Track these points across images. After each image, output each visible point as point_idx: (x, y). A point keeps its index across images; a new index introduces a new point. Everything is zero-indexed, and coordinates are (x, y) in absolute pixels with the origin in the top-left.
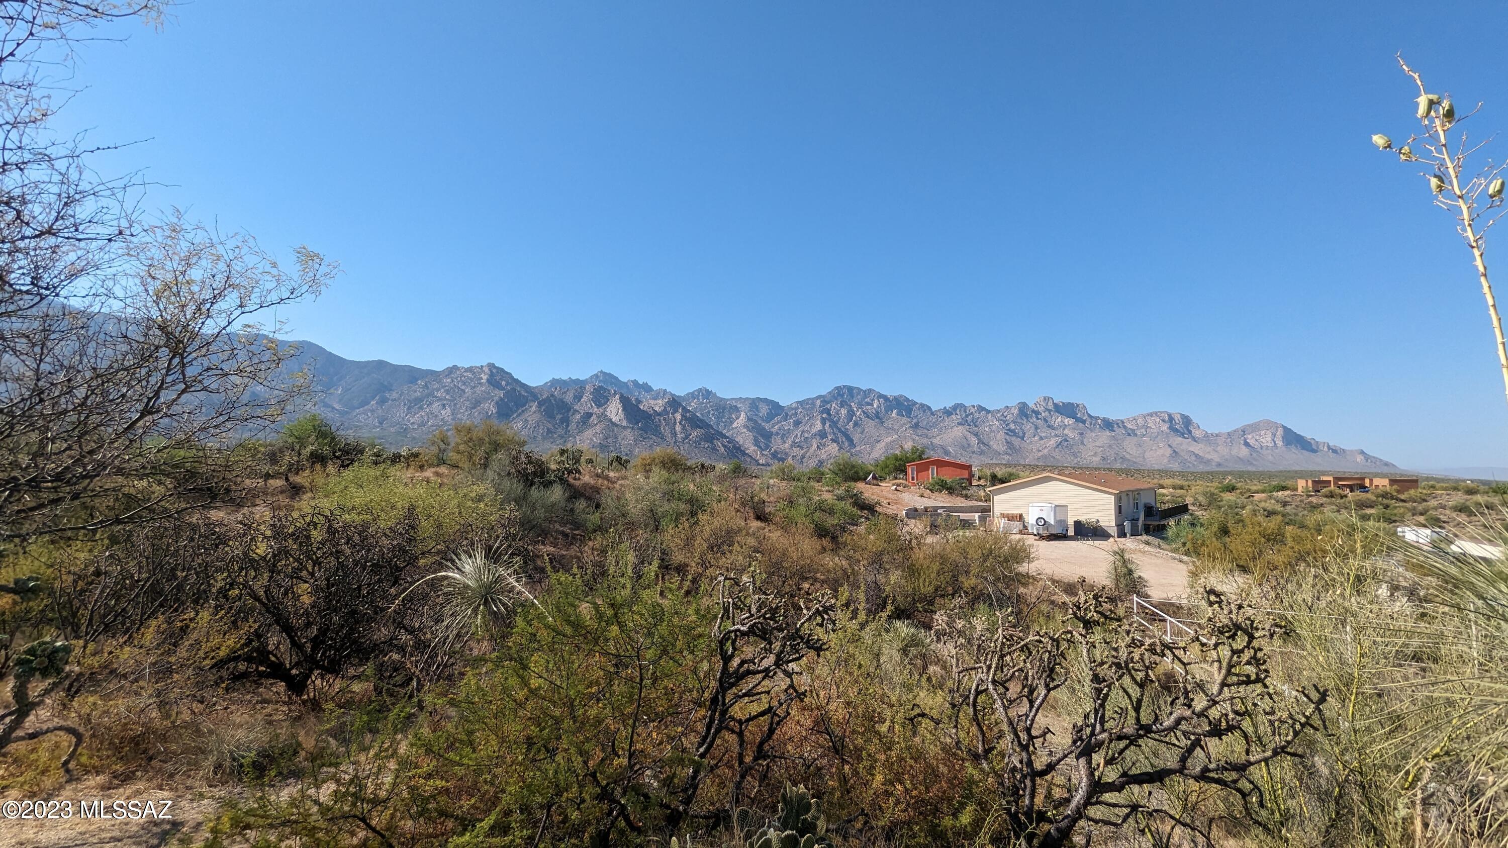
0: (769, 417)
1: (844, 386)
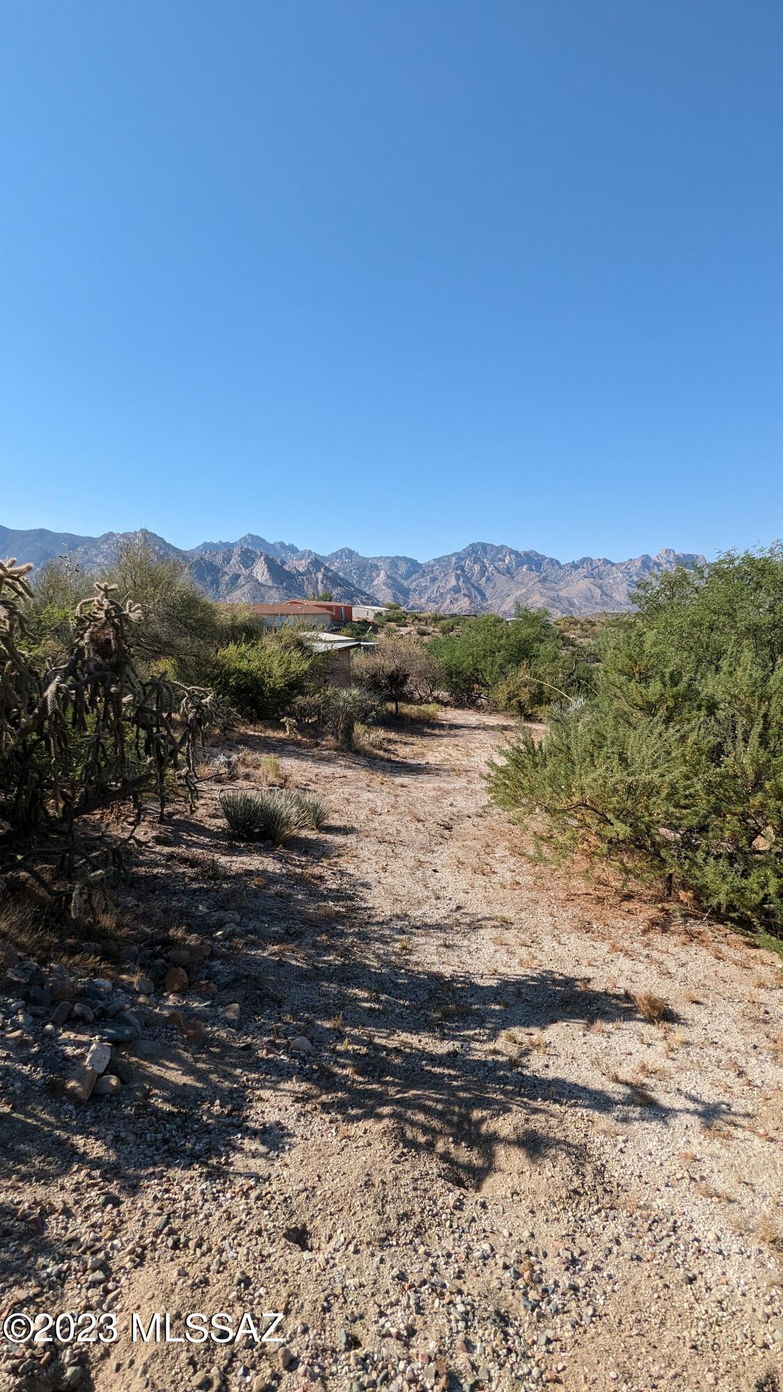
0: (408, 575)
1: (479, 543)
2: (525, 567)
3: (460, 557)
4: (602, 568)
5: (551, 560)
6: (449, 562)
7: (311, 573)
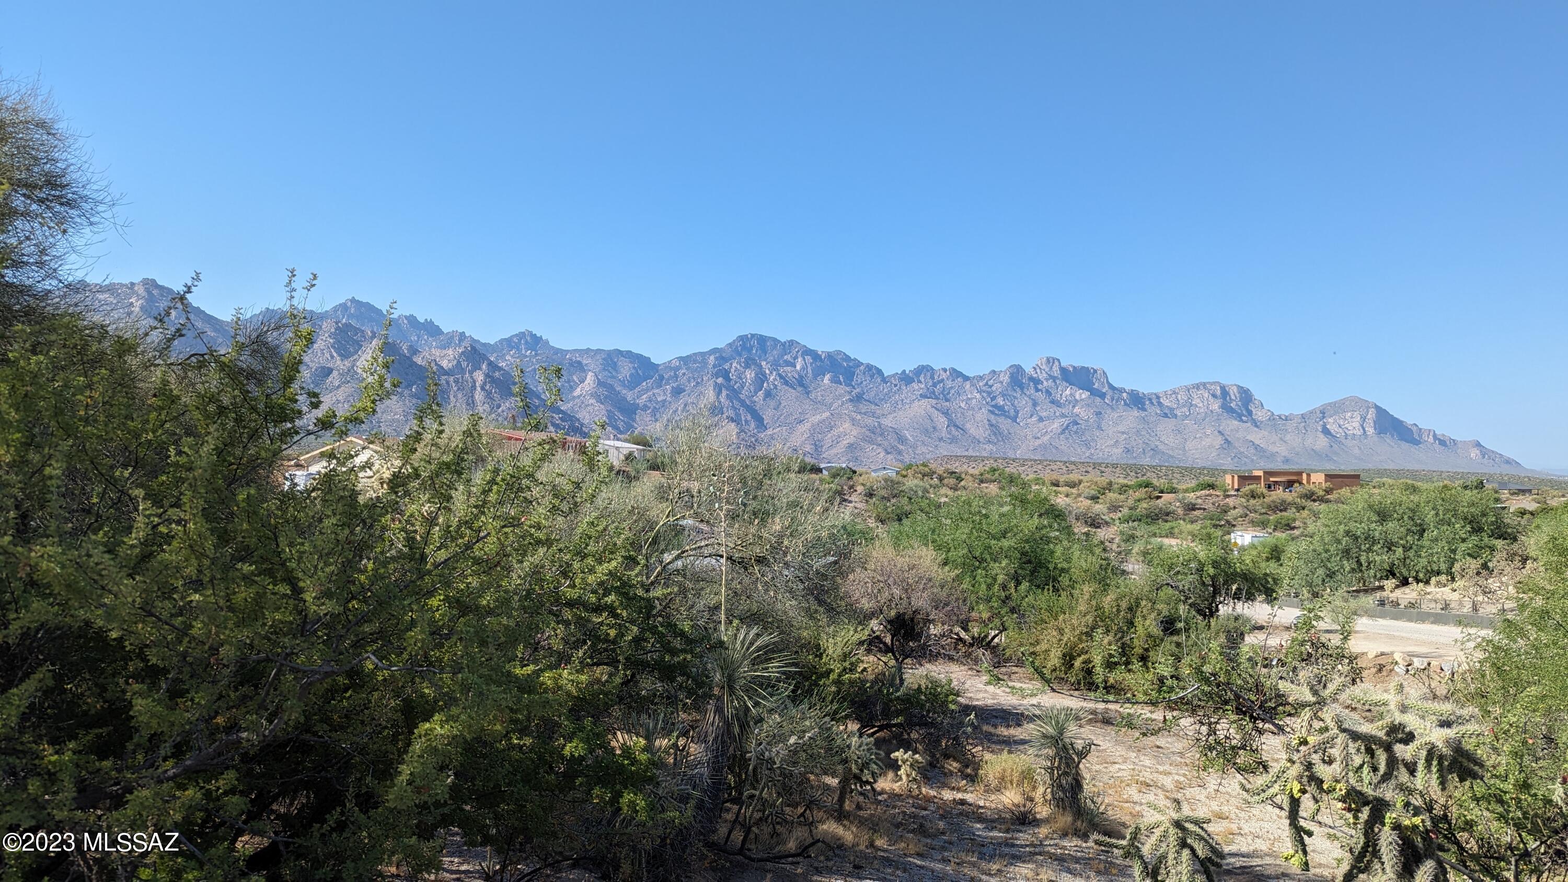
0: (634, 381)
1: (753, 335)
2: (827, 377)
3: (721, 356)
4: (949, 384)
5: (869, 367)
6: (704, 363)
7: (463, 371)
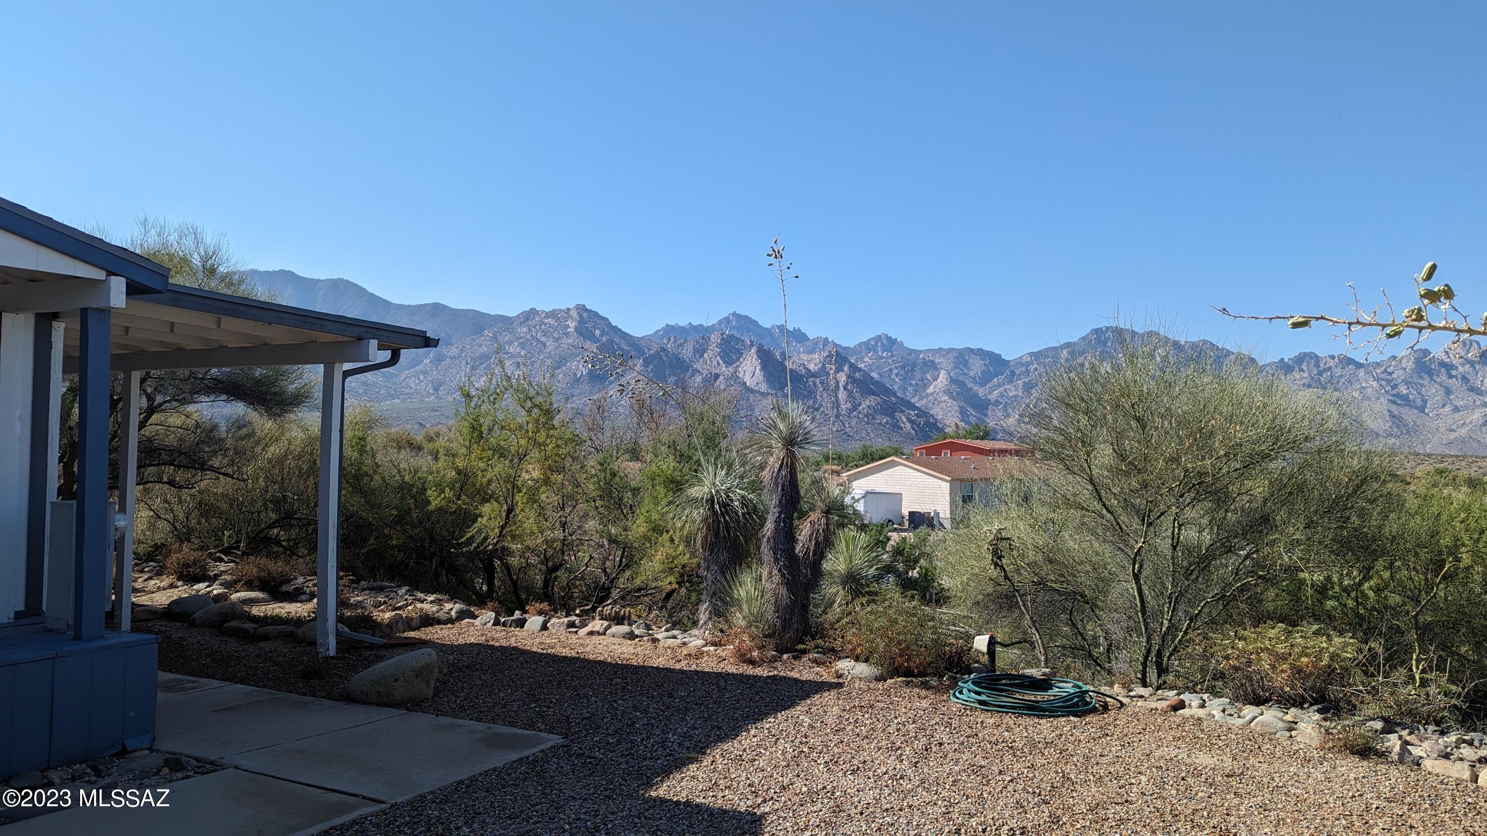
0: (985, 378)
1: (1107, 328)
3: (1075, 350)
6: (1057, 357)
7: (828, 374)
